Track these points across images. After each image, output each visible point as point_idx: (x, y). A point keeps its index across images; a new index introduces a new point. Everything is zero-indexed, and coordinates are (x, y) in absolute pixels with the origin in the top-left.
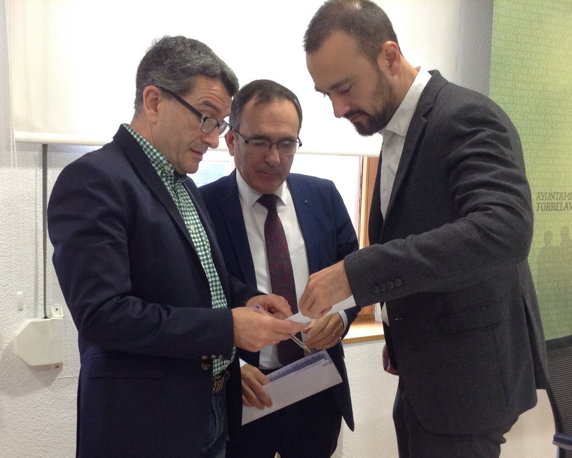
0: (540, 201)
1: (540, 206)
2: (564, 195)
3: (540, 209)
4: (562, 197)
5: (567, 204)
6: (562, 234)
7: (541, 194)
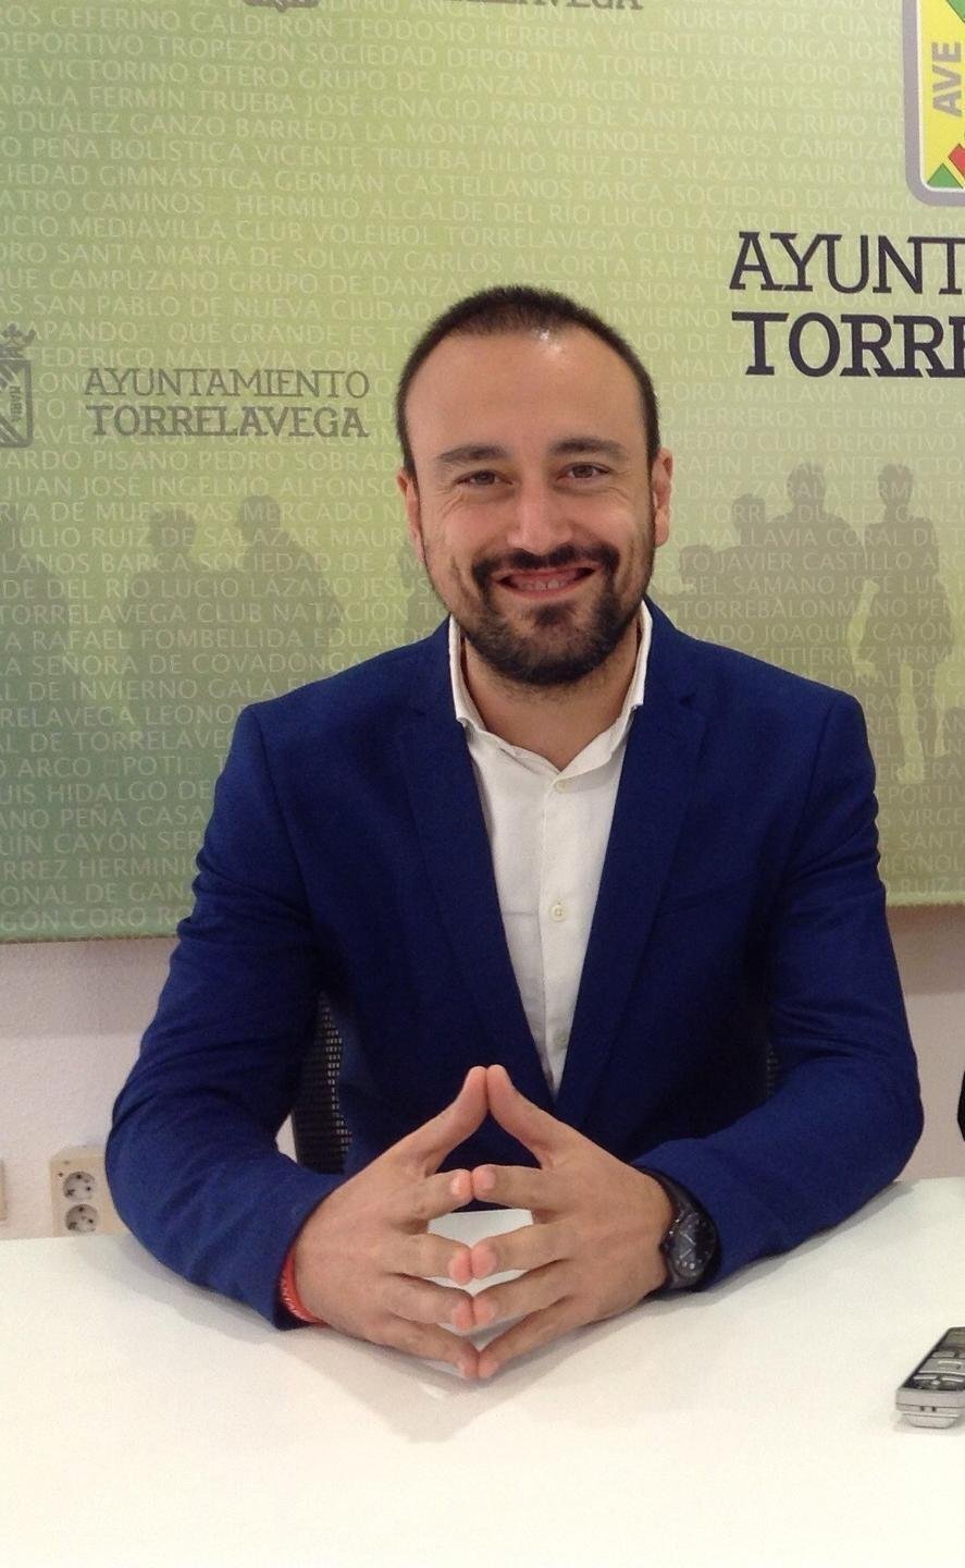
0: (106, 401)
1: (108, 417)
2: (228, 379)
3: (110, 428)
4: (221, 385)
5: (249, 411)
6: (245, 525)
7: (105, 376)
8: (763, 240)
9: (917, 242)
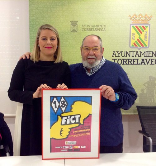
8: (116, 52)
9: (130, 52)
